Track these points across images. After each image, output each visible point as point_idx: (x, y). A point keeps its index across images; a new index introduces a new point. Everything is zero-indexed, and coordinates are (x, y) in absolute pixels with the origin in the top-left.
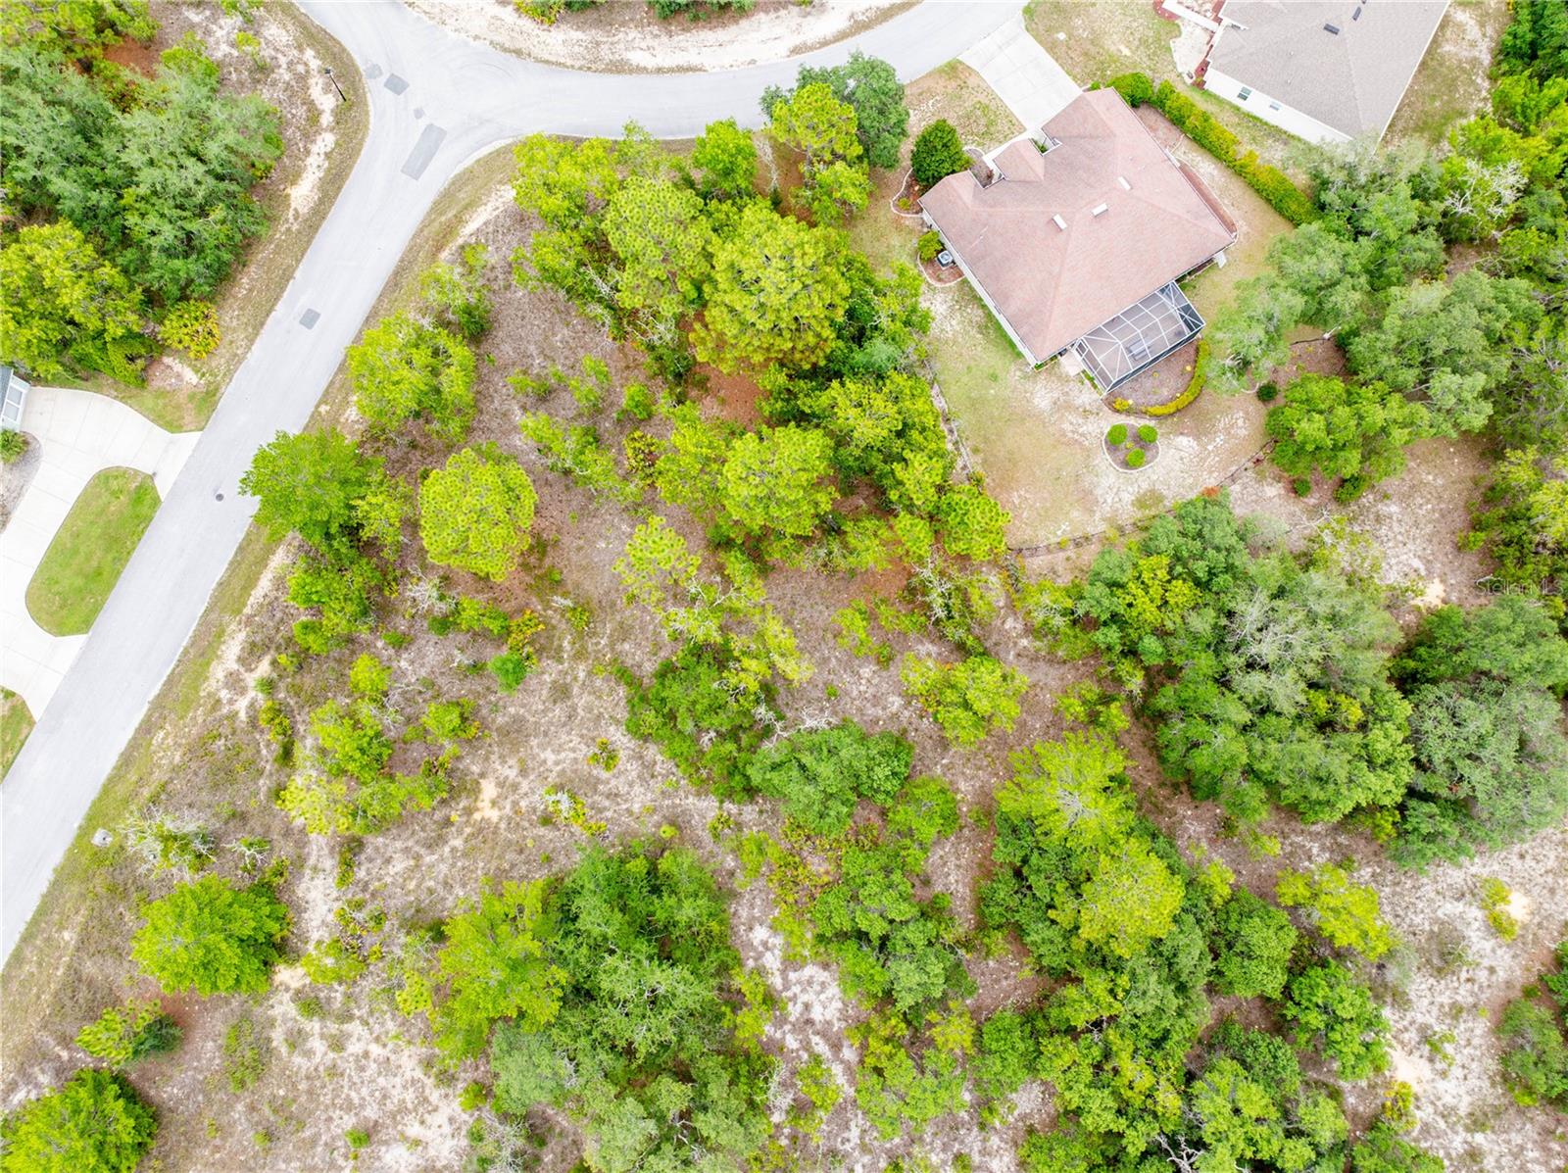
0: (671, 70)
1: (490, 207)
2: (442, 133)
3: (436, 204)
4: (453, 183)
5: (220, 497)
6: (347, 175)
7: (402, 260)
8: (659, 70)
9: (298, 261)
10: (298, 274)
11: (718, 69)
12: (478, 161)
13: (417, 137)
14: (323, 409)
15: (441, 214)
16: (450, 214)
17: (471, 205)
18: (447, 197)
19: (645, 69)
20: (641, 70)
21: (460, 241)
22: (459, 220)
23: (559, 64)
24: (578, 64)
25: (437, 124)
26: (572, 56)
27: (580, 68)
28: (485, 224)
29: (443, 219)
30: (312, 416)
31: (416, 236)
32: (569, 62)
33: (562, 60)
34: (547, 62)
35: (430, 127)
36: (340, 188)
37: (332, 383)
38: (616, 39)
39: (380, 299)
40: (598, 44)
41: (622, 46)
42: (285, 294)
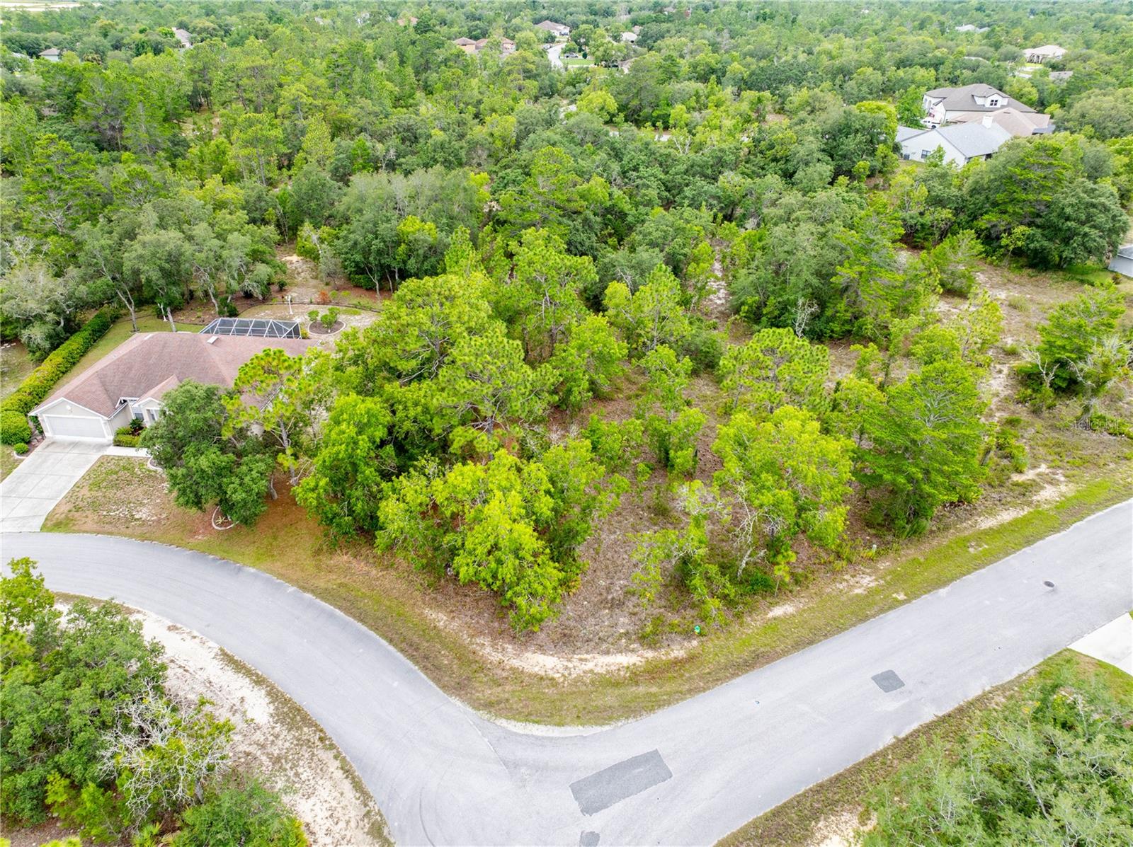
0: (249, 673)
1: (590, 666)
2: (577, 790)
3: (652, 710)
4: (611, 718)
5: (1049, 584)
6: (754, 824)
7: (734, 675)
8: (259, 681)
9: (883, 753)
10: (889, 740)
11: (211, 644)
12: (560, 724)
13: (617, 807)
14: (901, 597)
15: (654, 695)
16: (642, 689)
17: (609, 682)
18: (631, 710)
19: (269, 694)
20: (275, 695)
21: (650, 654)
22: (635, 677)
23: (347, 772)
24: (327, 756)
25: (574, 806)
26: (321, 769)
27: (332, 746)
28: (607, 652)
29: (654, 689)
30: (916, 597)
31: (699, 690)
32: (334, 765)
33: (339, 774)
34: (358, 786)
35: (589, 809)
36: (777, 813)
37: (882, 611)
38: (253, 749)
39: (785, 653)
40: (277, 760)
41: (258, 736)
42: (915, 726)
